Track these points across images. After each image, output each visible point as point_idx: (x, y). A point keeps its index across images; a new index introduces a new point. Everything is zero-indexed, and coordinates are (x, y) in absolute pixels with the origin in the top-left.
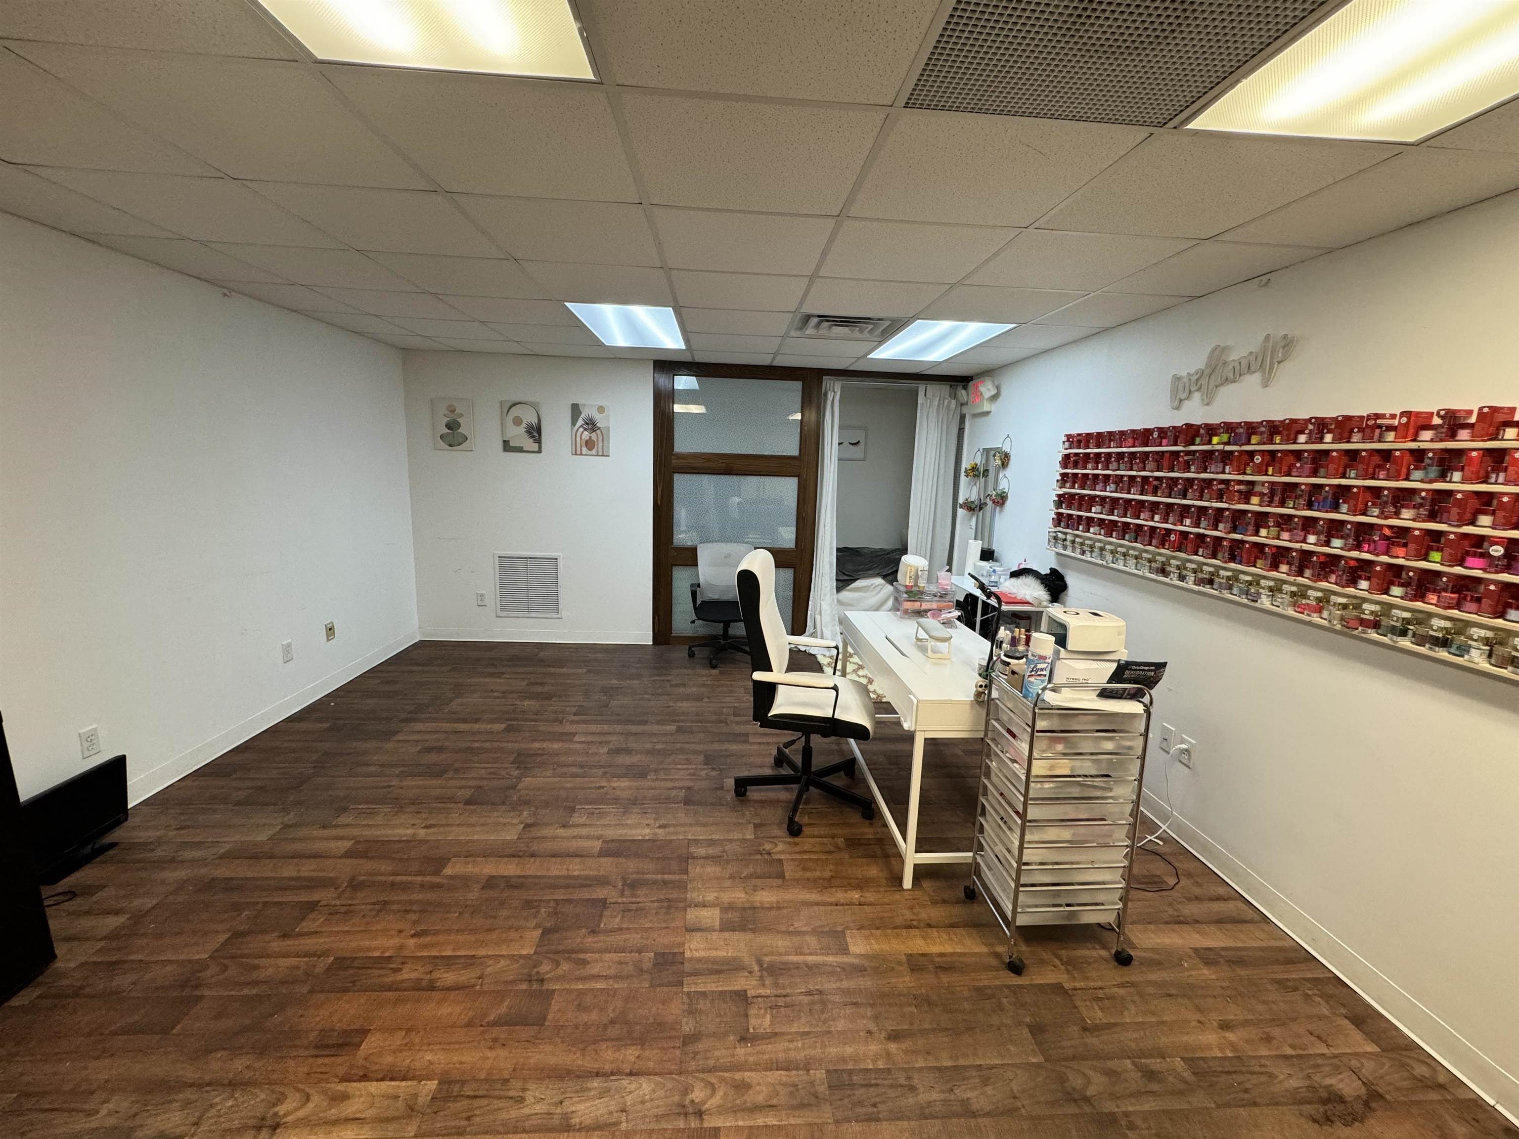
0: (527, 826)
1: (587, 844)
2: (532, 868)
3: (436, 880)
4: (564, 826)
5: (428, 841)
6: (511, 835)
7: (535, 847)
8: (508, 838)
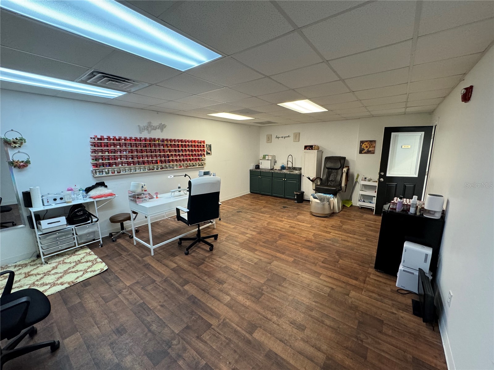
0: (270, 263)
1: (259, 254)
2: (274, 253)
3: (295, 258)
4: (261, 260)
5: (298, 269)
6: (275, 263)
7: (270, 257)
8: (276, 262)
